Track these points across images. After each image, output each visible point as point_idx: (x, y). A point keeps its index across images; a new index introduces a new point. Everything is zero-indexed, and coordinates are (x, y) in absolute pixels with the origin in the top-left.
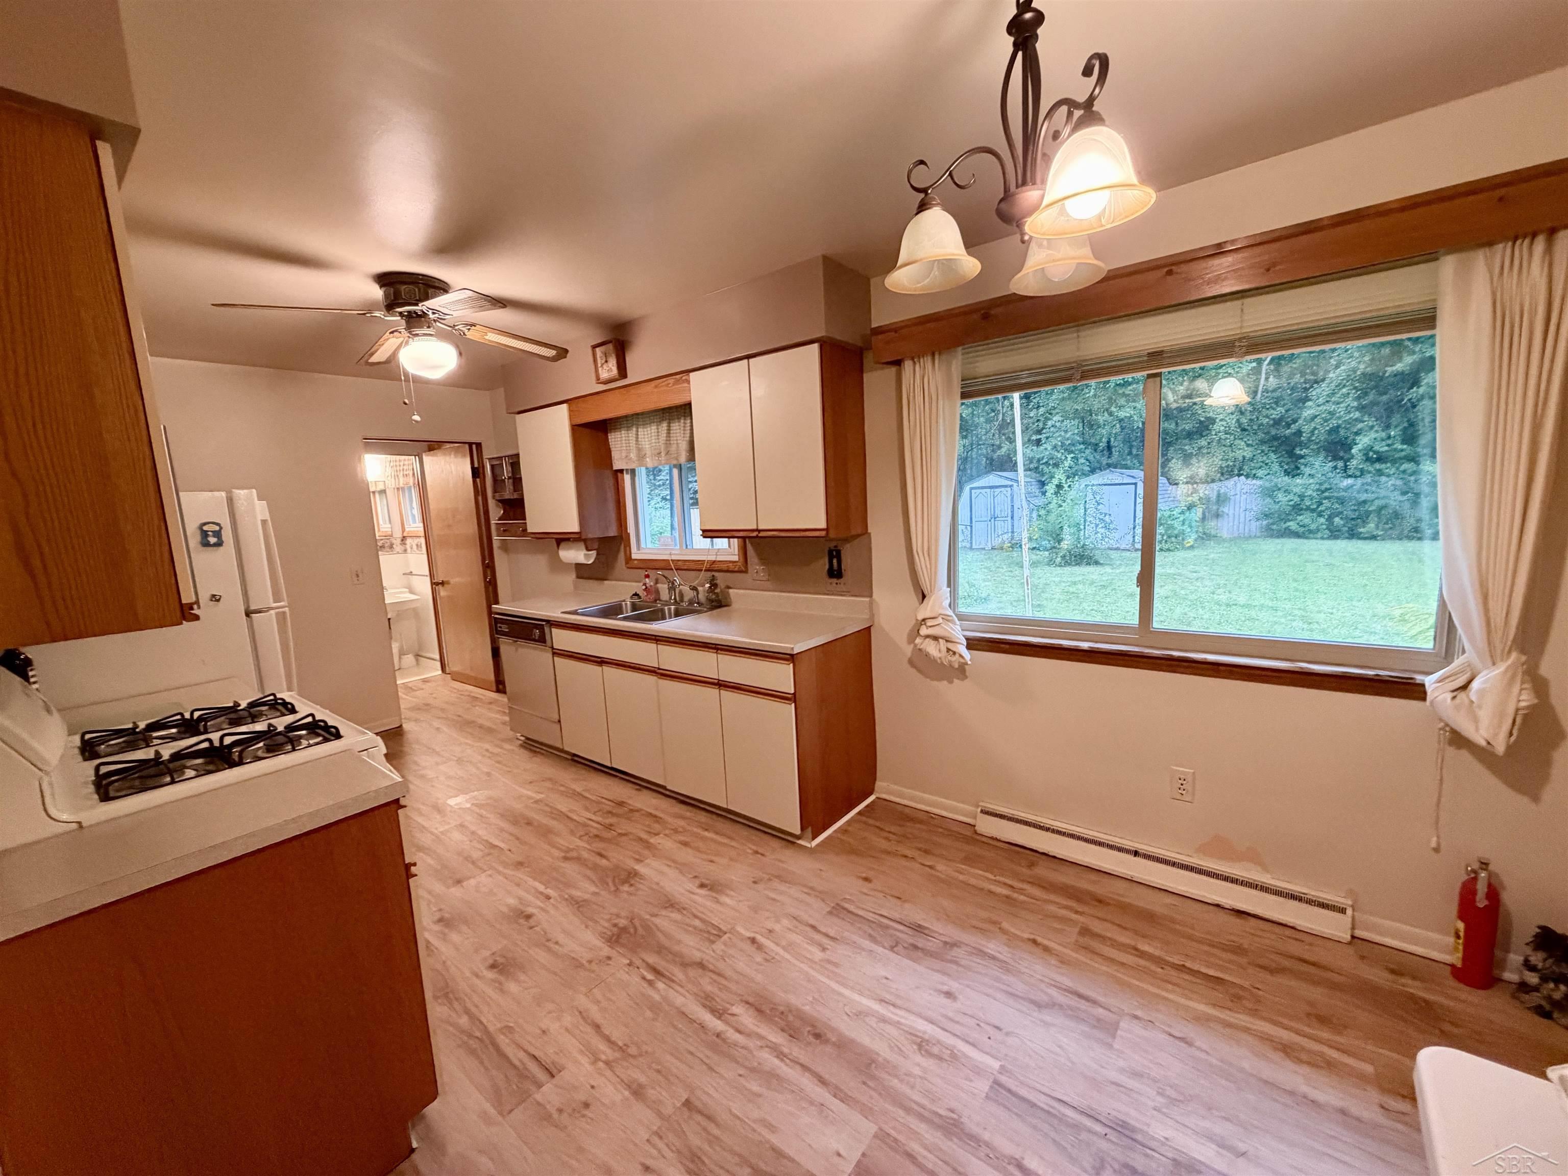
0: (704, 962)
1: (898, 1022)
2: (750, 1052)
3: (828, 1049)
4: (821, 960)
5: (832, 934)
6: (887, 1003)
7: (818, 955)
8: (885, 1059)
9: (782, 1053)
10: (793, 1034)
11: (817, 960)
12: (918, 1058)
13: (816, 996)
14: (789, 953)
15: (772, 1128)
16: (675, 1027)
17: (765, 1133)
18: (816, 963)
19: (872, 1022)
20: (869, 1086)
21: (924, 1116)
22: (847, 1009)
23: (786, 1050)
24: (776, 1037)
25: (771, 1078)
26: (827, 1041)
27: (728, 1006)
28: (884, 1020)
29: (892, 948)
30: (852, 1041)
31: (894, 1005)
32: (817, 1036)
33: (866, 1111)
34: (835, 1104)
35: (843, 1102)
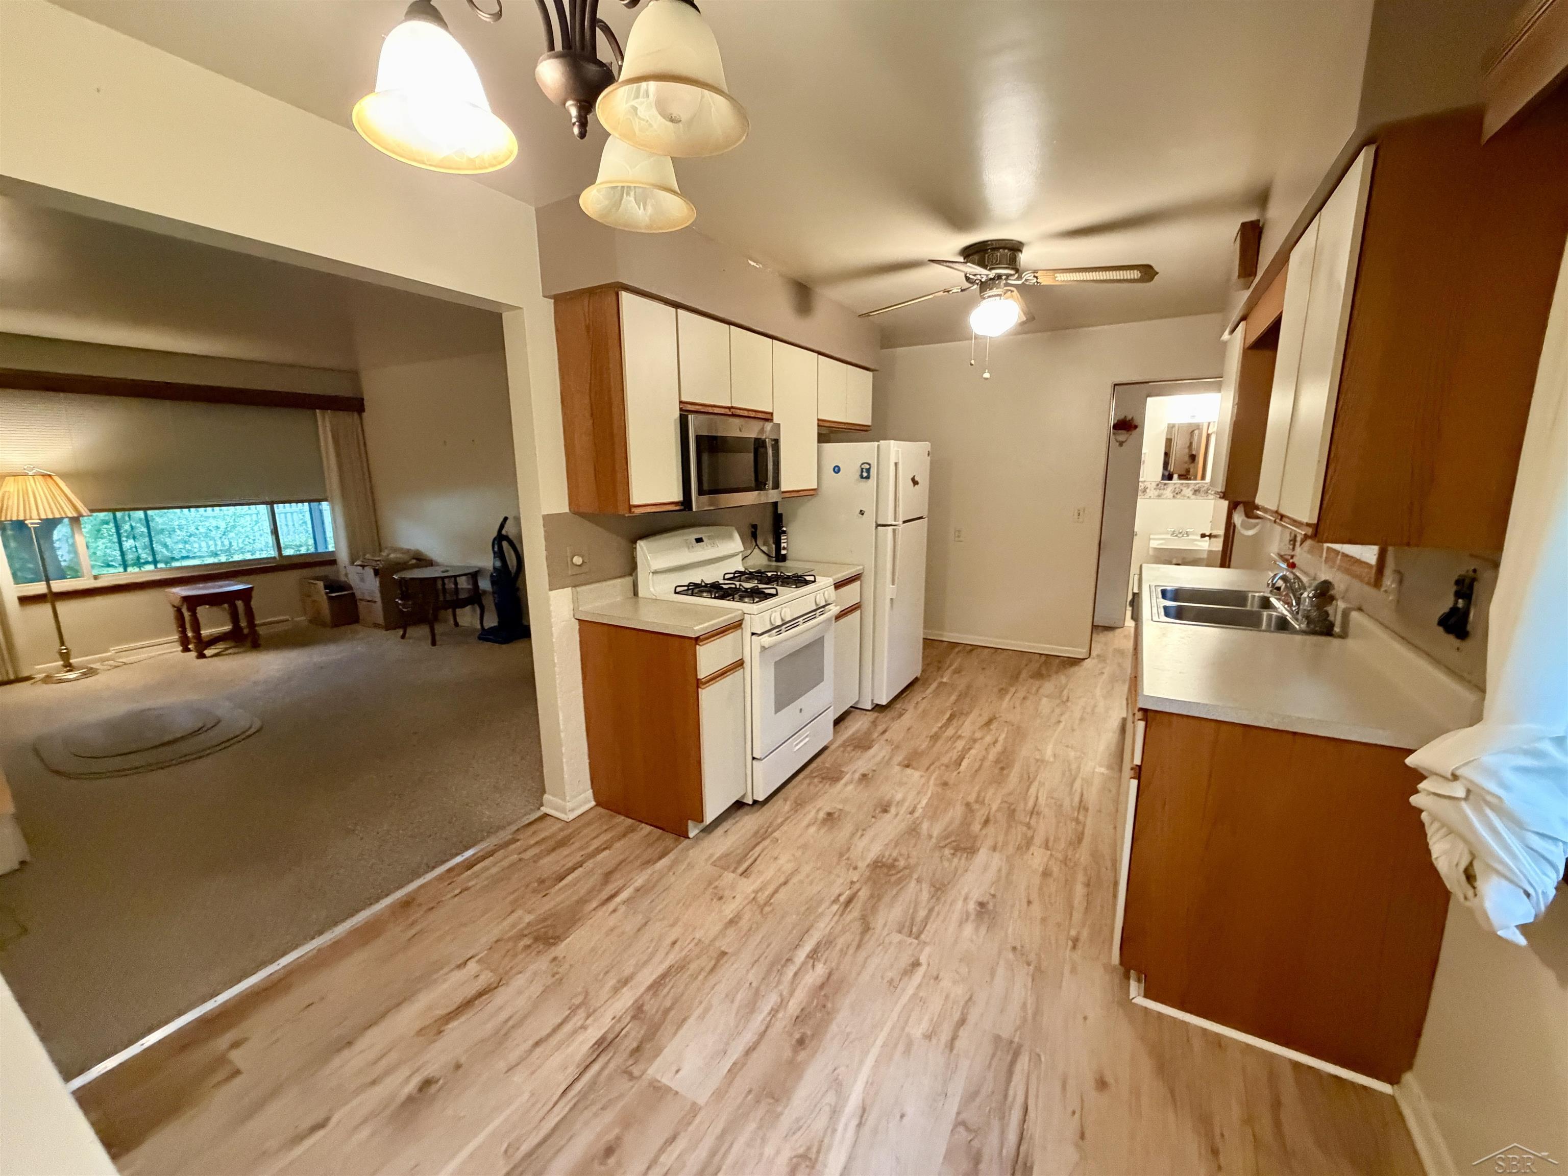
0: (870, 932)
1: (834, 1131)
2: (776, 986)
3: (787, 1053)
4: (908, 1035)
5: (958, 1044)
6: (862, 1117)
7: (917, 1031)
8: (781, 1114)
9: (777, 1011)
10: (799, 1019)
11: (907, 1029)
12: (786, 1154)
13: (852, 1037)
14: (909, 1001)
15: (702, 1017)
16: (793, 928)
17: (699, 1011)
18: (903, 1029)
19: (830, 1098)
20: (746, 1096)
21: (714, 1155)
22: (842, 1069)
23: (780, 1015)
24: (793, 1007)
25: (752, 1006)
26: (795, 1052)
27: (823, 960)
28: (835, 1112)
29: (960, 1123)
30: (800, 1077)
31: (860, 1125)
32: (801, 1042)
33: (719, 1094)
34: (727, 1064)
35: (729, 1071)
